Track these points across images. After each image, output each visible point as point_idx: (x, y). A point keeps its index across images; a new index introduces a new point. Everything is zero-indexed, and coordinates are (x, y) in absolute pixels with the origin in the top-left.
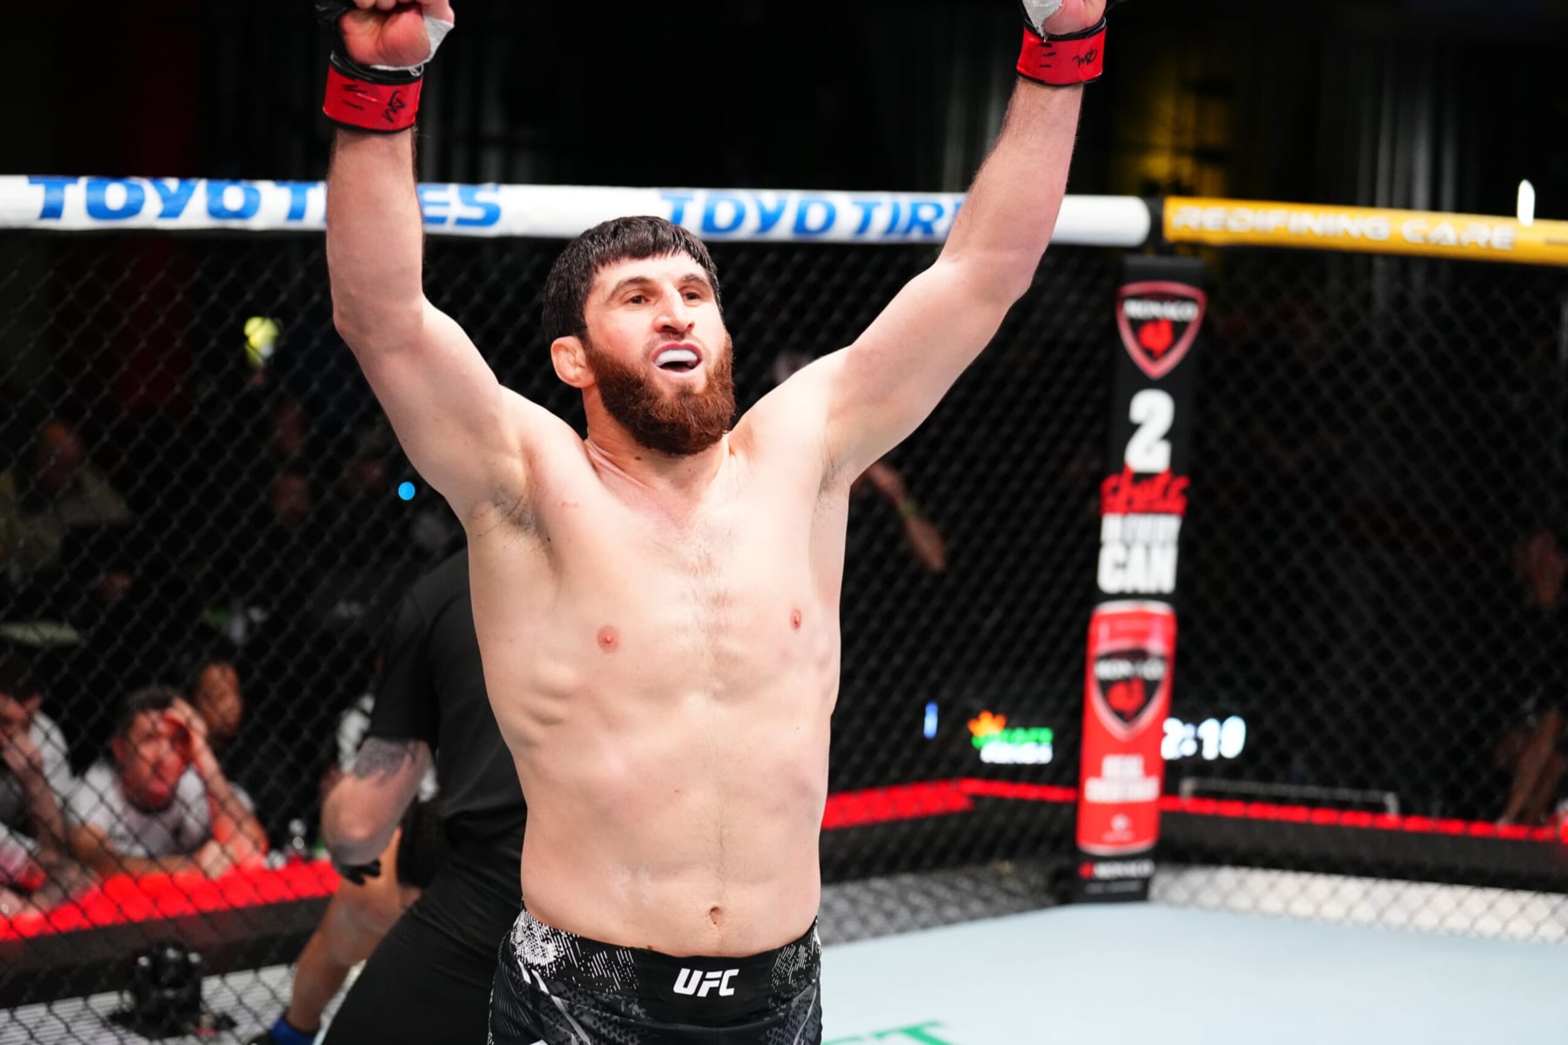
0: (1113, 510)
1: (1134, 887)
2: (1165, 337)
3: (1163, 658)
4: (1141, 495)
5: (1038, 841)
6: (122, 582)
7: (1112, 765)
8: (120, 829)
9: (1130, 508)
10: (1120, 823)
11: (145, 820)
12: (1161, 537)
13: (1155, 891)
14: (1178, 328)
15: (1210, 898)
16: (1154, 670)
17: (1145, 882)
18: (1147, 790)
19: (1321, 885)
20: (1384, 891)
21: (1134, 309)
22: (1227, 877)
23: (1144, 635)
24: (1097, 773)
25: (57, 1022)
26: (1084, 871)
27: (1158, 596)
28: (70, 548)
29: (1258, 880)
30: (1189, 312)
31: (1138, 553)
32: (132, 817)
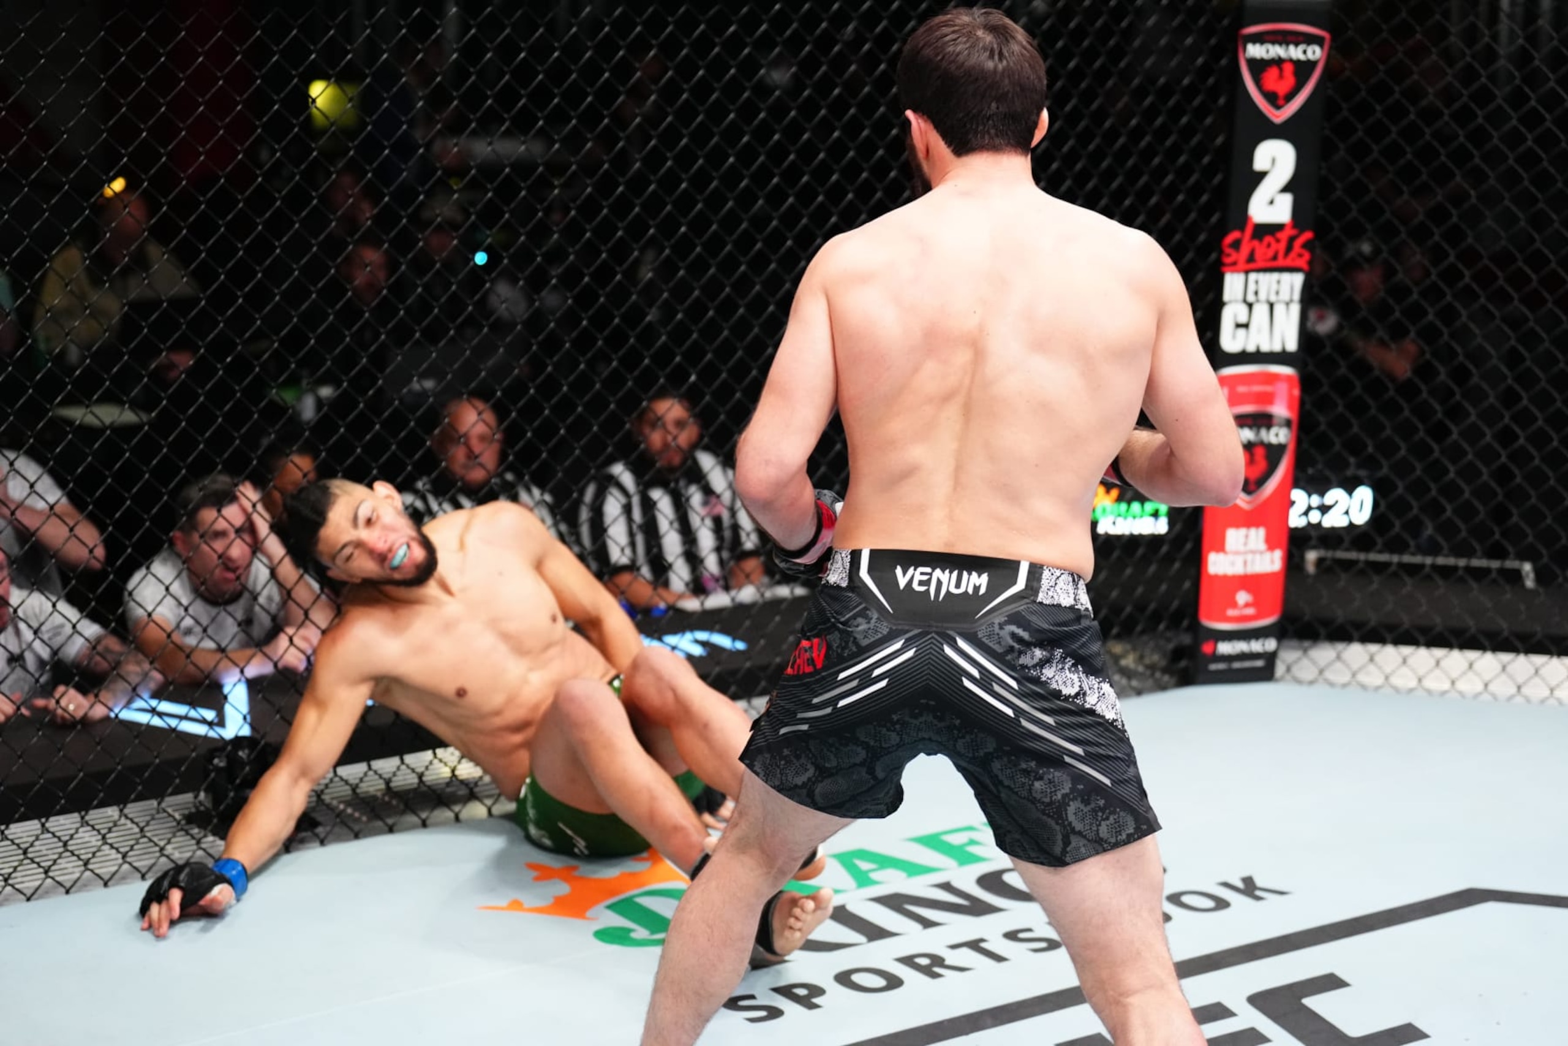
0: (1234, 267)
1: (1259, 663)
2: (1289, 81)
3: (1288, 423)
4: (1262, 251)
5: (1156, 617)
6: (185, 361)
7: (1234, 537)
8: (188, 622)
9: (1252, 265)
10: (1242, 597)
11: (214, 611)
12: (1285, 296)
13: (1280, 669)
14: (1303, 69)
15: (1338, 674)
16: (1278, 435)
17: (1270, 658)
18: (1271, 562)
19: (1456, 659)
20: (1522, 664)
21: (1255, 51)
22: (1356, 652)
23: (1268, 398)
24: (1220, 548)
25: (129, 825)
26: (1207, 648)
27: (1280, 357)
28: (128, 326)
29: (1389, 655)
30: (1315, 53)
31: (1261, 310)
32: (199, 609)
